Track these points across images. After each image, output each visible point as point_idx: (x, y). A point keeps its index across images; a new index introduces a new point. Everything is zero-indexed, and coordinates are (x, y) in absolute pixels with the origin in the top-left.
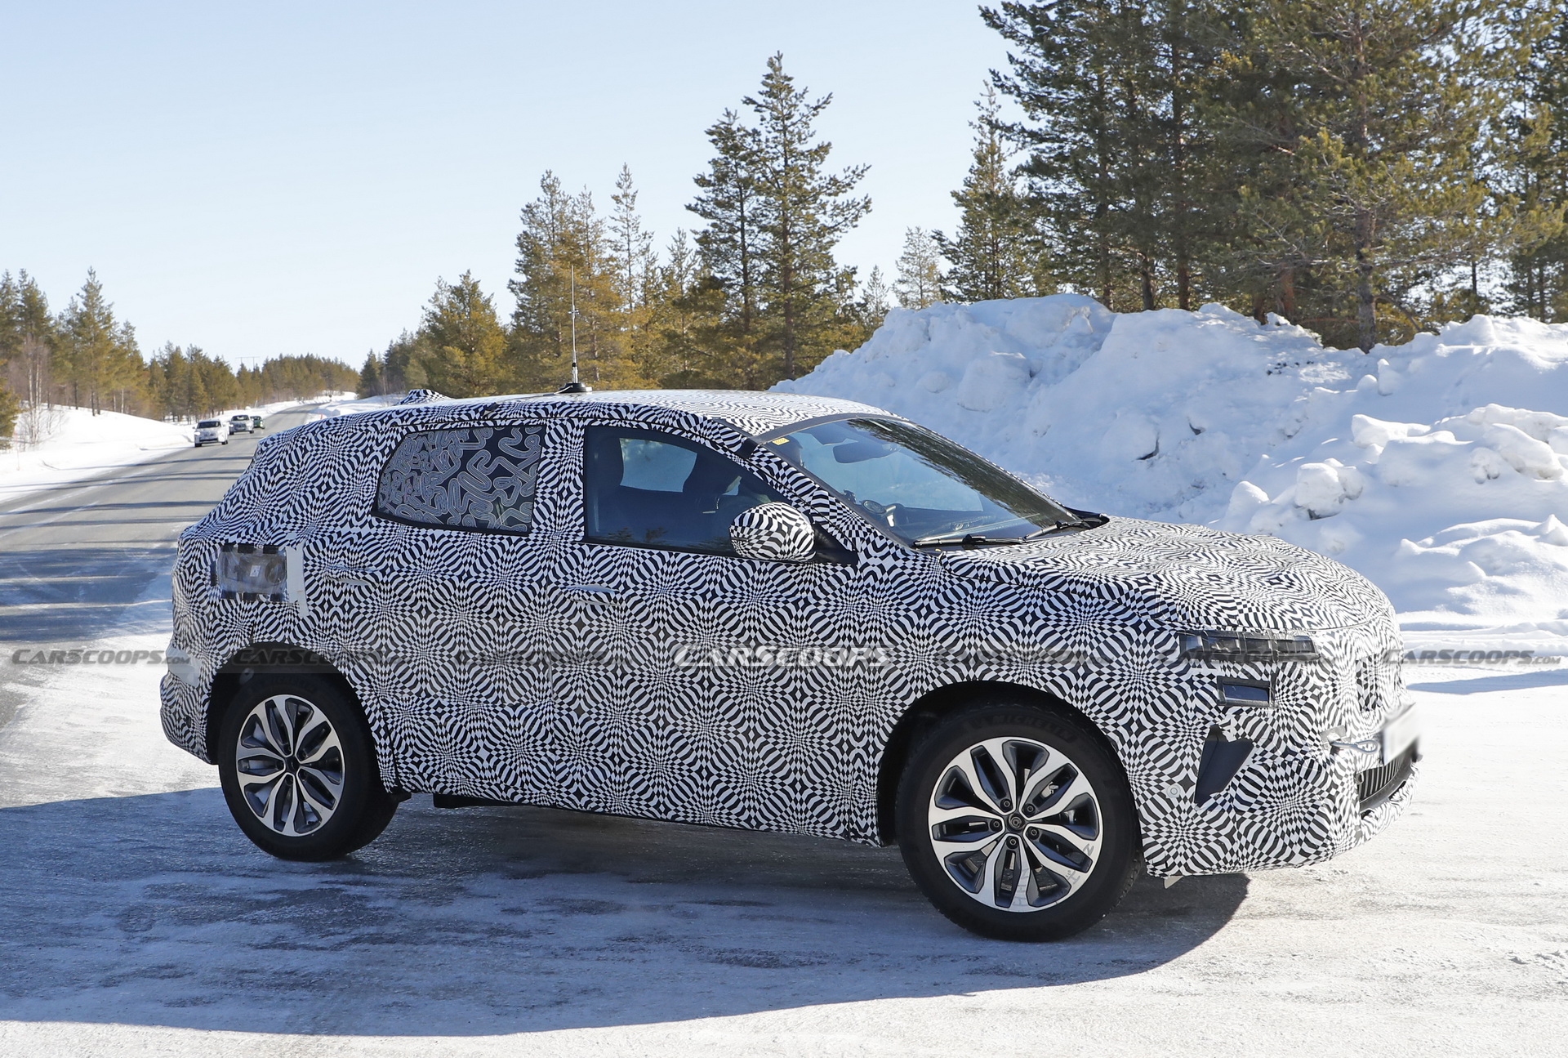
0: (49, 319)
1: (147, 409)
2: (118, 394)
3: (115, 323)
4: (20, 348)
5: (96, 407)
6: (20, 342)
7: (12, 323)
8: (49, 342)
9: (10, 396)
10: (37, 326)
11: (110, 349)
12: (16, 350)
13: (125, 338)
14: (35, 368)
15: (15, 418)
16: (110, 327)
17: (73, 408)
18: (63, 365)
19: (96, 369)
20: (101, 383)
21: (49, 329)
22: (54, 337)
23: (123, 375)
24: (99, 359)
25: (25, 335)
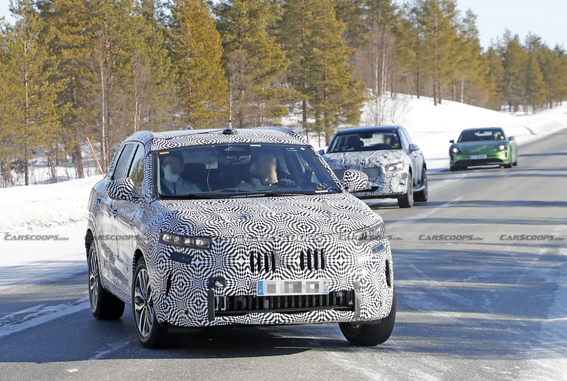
0: (394, 7)
1: (486, 99)
2: (458, 83)
3: (458, 12)
4: (366, 37)
5: (437, 97)
6: (366, 31)
7: (359, 12)
8: (395, 30)
9: (358, 84)
10: (383, 15)
11: (453, 37)
12: (362, 38)
13: (466, 27)
14: (381, 56)
15: (362, 106)
16: (453, 15)
17: (415, 97)
18: (406, 54)
19: (439, 58)
20: (444, 72)
21: (394, 17)
22: (399, 24)
23: (465, 64)
24: (442, 48)
25: (372, 25)
